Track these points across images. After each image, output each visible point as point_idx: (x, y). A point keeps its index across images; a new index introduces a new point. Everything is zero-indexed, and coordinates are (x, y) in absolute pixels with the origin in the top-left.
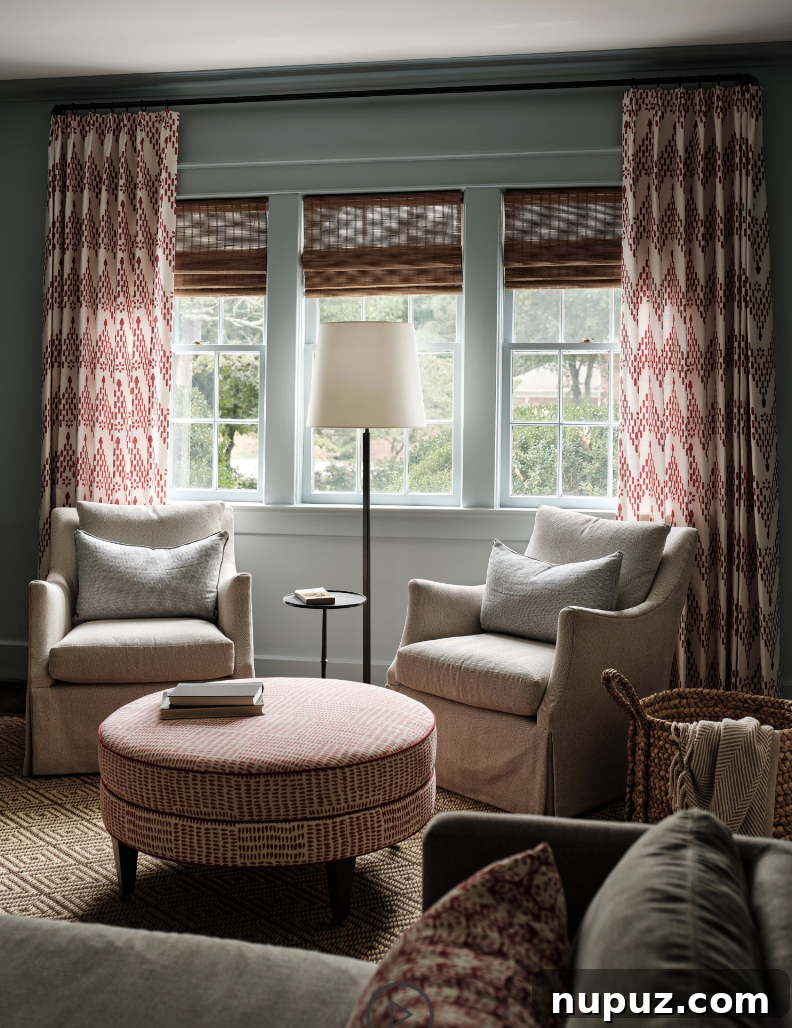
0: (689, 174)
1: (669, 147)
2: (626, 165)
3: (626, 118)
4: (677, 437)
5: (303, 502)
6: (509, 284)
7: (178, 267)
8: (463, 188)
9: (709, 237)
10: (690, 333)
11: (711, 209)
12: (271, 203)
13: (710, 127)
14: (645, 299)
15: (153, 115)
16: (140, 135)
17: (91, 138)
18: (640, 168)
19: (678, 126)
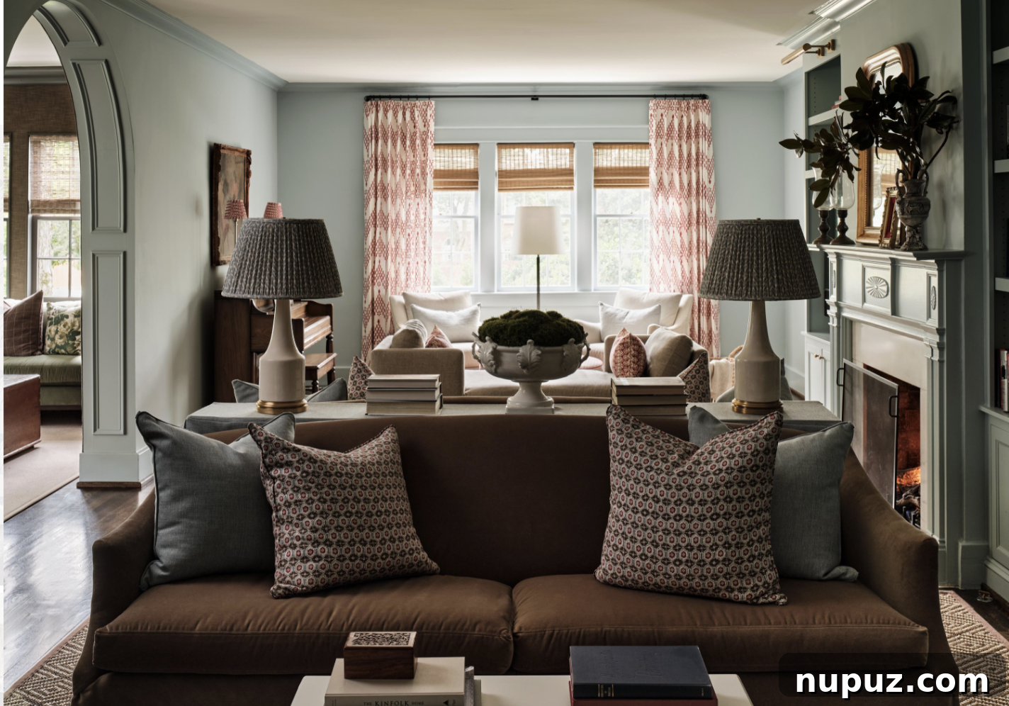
0: (680, 138)
1: (671, 126)
2: (651, 133)
3: (651, 112)
4: (676, 257)
5: (498, 291)
6: (595, 186)
7: (435, 177)
8: (575, 142)
9: (689, 166)
10: (681, 211)
11: (689, 155)
12: (480, 146)
13: (688, 117)
14: (660, 195)
15: (422, 102)
16: (417, 113)
17: (390, 114)
18: (658, 135)
19: (675, 117)
